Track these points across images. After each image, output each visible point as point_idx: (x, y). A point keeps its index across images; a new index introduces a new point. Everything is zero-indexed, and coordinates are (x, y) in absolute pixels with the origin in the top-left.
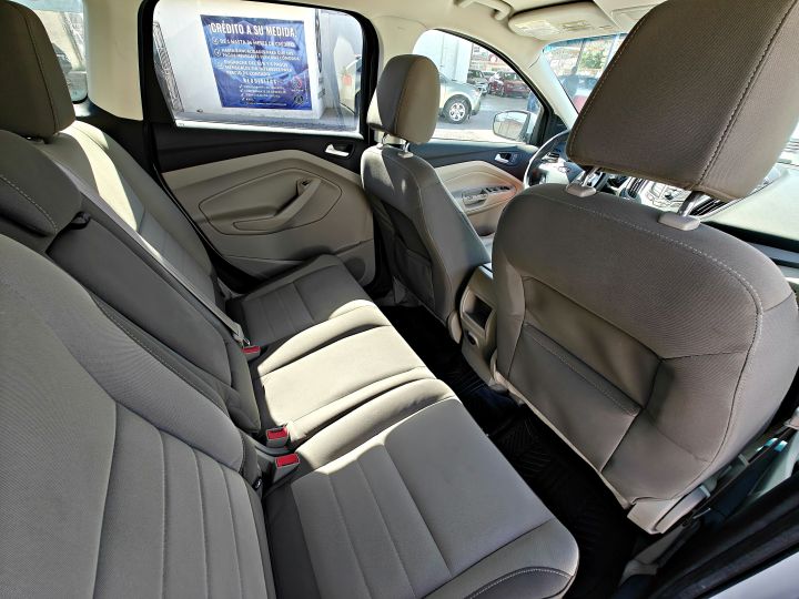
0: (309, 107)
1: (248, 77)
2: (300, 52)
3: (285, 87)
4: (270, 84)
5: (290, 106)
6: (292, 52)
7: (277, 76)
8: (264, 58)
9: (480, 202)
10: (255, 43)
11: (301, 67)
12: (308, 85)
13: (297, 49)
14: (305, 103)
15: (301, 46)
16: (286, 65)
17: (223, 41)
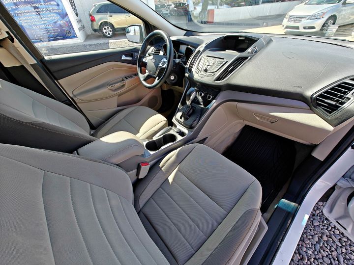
0: (75, 37)
1: (35, 25)
2: (61, 7)
3: (58, 27)
4: (50, 27)
5: (65, 37)
6: (56, 7)
7: (52, 22)
8: (41, 13)
9: (123, 86)
10: (33, 5)
11: (64, 15)
12: (71, 25)
13: (58, 5)
14: (72, 35)
15: (60, 3)
16: (55, 15)
17: (14, 7)
